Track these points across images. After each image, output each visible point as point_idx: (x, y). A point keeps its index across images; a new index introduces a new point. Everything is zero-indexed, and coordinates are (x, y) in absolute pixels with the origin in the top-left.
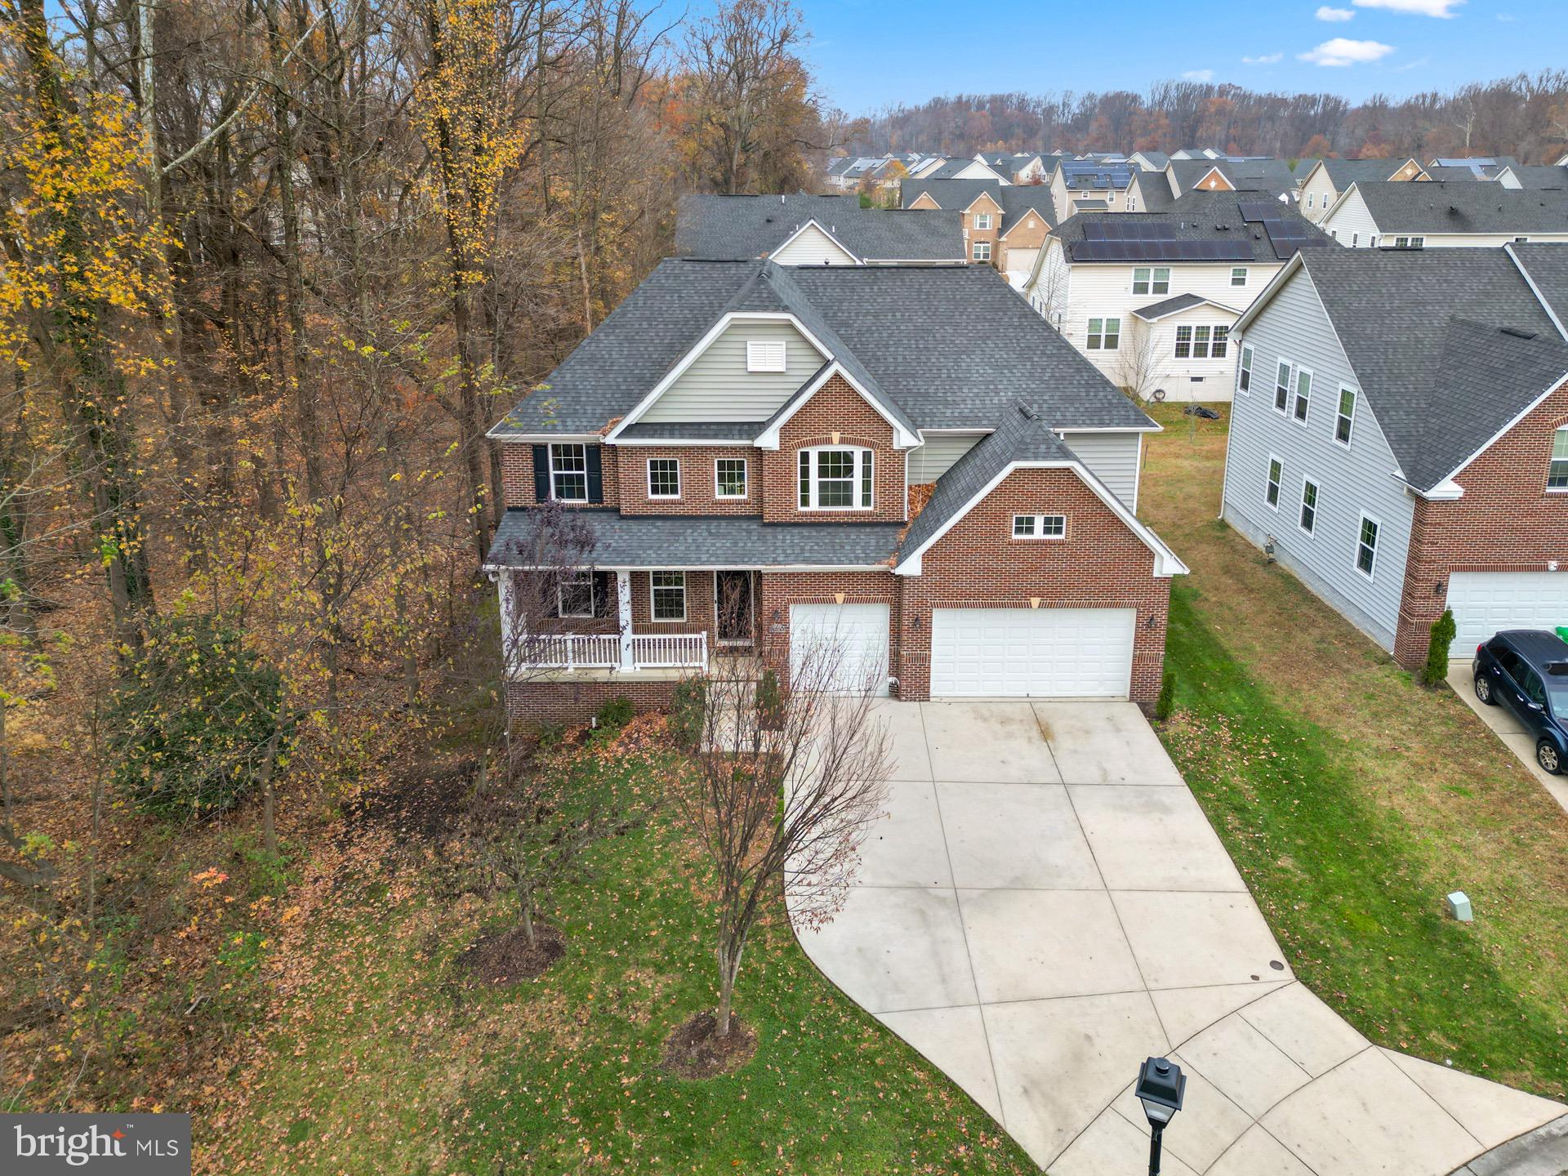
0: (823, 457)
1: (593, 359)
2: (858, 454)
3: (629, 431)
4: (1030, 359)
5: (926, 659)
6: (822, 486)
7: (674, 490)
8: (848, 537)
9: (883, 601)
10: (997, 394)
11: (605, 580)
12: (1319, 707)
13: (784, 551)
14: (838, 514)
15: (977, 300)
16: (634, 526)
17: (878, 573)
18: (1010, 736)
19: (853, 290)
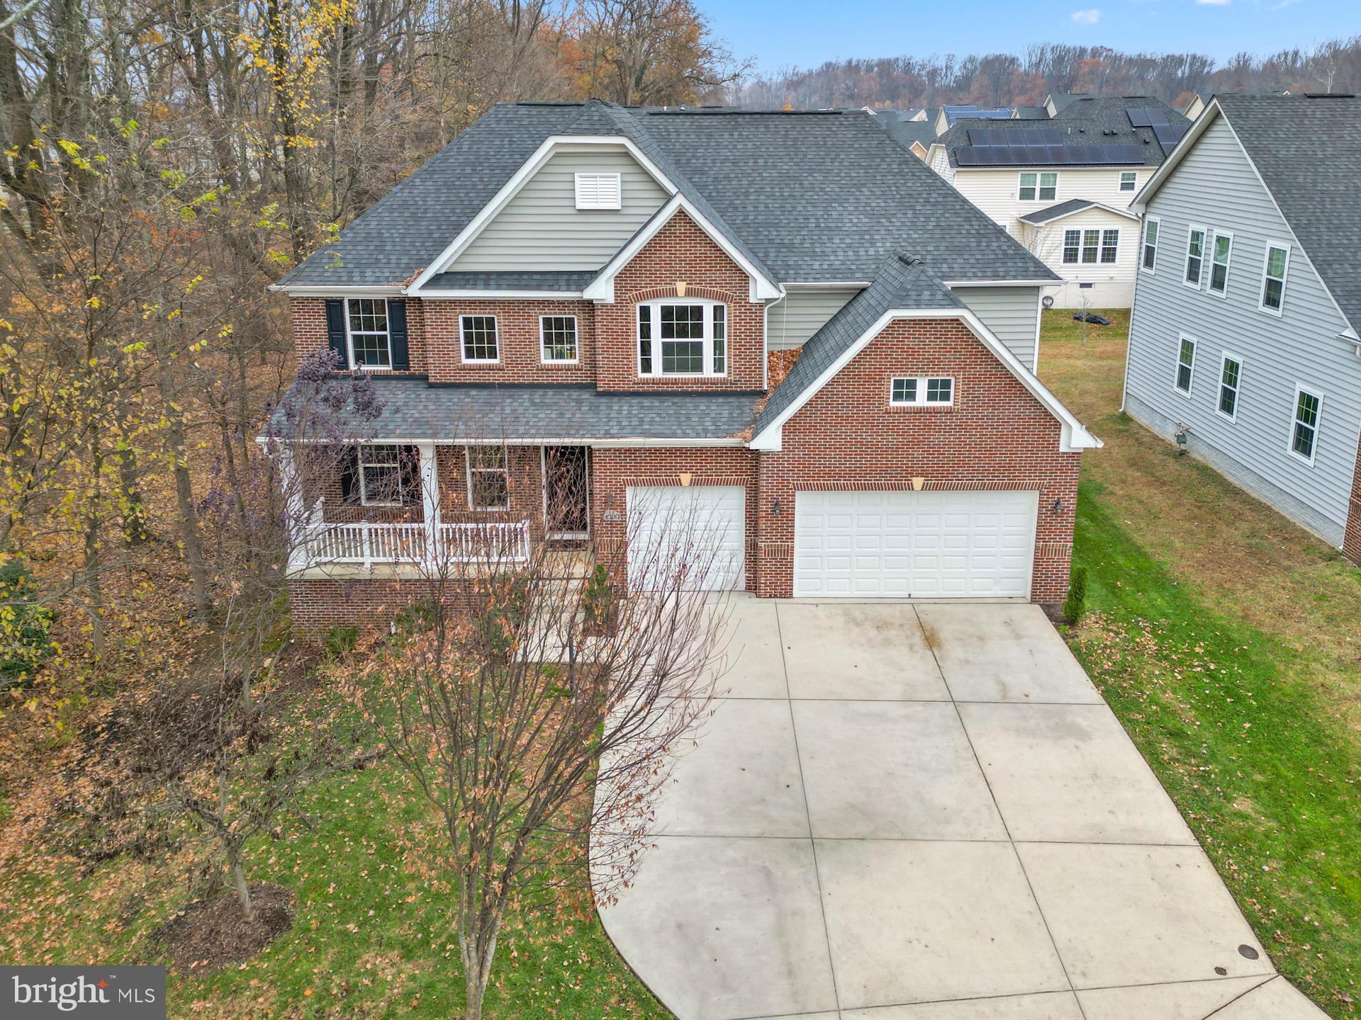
0: (667, 312)
1: (404, 205)
2: (708, 307)
3: (436, 281)
4: (912, 208)
5: (789, 551)
6: (667, 349)
7: (493, 354)
8: (696, 407)
9: (737, 483)
10: (873, 244)
12: (1260, 609)
13: (619, 423)
14: (685, 382)
15: (851, 146)
16: (443, 395)
17: (731, 449)
18: (887, 642)
19: (710, 136)
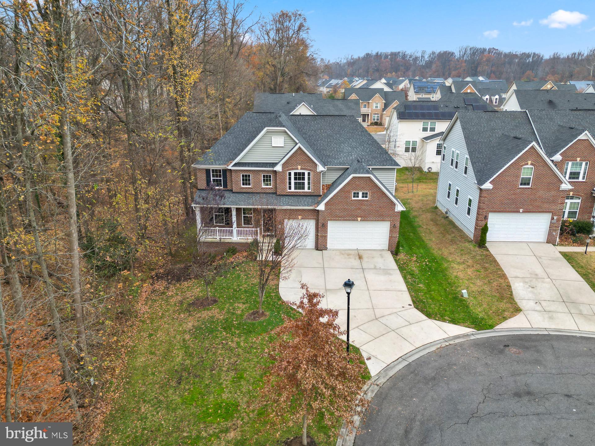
0: (295, 174)
2: (306, 173)
3: (235, 165)
4: (363, 145)
5: (326, 237)
6: (295, 183)
7: (249, 184)
8: (303, 199)
9: (313, 219)
10: (352, 156)
11: (228, 211)
13: (283, 203)
14: (300, 192)
15: (348, 126)
16: (237, 195)
17: (312, 210)
18: (350, 258)
